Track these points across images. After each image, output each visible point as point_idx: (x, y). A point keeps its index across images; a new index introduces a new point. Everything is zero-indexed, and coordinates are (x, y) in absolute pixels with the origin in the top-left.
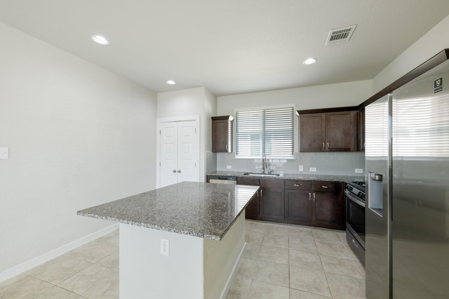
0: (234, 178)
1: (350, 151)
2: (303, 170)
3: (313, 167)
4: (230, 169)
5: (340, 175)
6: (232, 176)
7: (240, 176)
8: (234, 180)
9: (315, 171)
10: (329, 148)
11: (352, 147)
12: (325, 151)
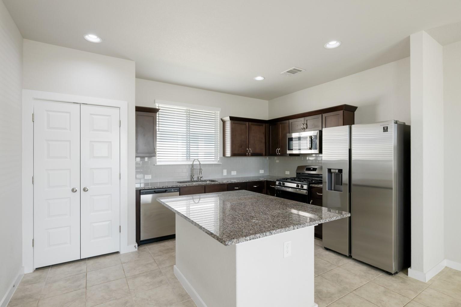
0: (176, 189)
1: (263, 156)
2: (227, 174)
3: (233, 170)
4: (150, 179)
5: (251, 176)
6: (174, 187)
7: (184, 185)
8: (177, 192)
9: (236, 174)
10: (251, 154)
11: (264, 153)
12: (248, 156)
